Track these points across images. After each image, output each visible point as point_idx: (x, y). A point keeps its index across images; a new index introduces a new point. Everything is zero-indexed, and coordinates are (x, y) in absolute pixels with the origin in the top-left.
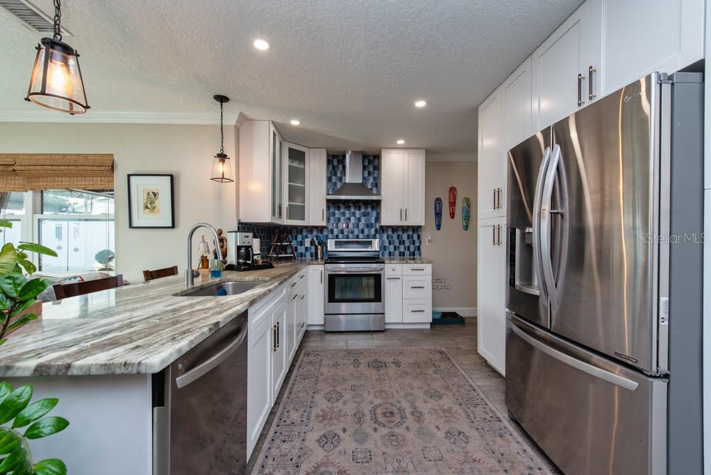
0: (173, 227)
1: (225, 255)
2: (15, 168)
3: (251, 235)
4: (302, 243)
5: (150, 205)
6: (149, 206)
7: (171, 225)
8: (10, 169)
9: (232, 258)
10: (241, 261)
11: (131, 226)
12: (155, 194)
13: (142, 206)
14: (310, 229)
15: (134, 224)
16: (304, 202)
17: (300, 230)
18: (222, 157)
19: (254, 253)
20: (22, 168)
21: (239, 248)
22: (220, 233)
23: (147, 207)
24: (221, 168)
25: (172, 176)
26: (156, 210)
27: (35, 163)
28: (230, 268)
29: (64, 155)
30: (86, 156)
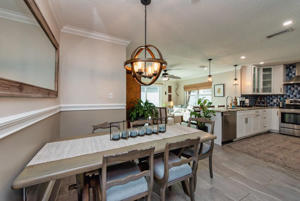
0: (224, 96)
1: (237, 103)
2: (196, 86)
3: (244, 98)
4: (272, 101)
5: (219, 92)
9: (239, 104)
10: (241, 105)
11: (215, 96)
12: (220, 89)
13: (217, 92)
14: (277, 96)
16: (271, 86)
17: (271, 96)
18: (236, 79)
19: (246, 103)
21: (240, 102)
22: (236, 97)
24: (235, 82)
25: (224, 85)
27: (199, 85)
28: (238, 106)
30: (207, 83)
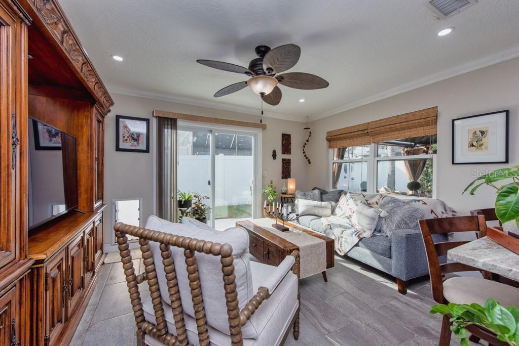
0: (507, 161)
2: (368, 131)
6: (475, 143)
7: (504, 161)
8: (366, 132)
11: (453, 163)
12: (482, 133)
13: (466, 145)
15: (456, 161)
20: (372, 130)
23: (472, 145)
25: (507, 112)
26: (483, 147)
27: (380, 126)
29: (397, 117)
30: (413, 113)
